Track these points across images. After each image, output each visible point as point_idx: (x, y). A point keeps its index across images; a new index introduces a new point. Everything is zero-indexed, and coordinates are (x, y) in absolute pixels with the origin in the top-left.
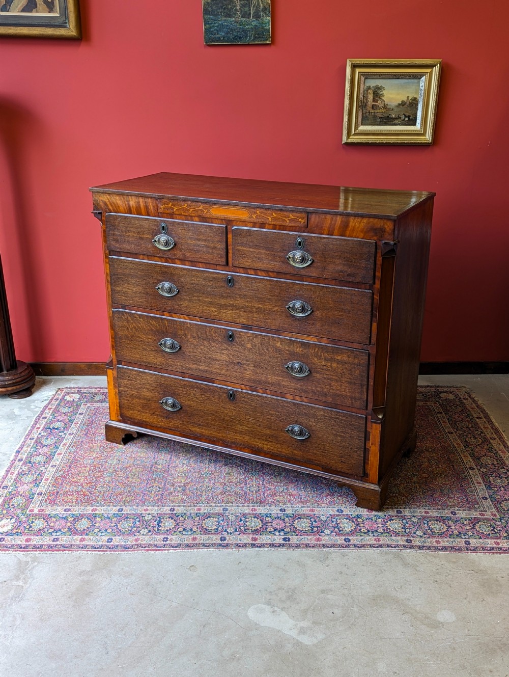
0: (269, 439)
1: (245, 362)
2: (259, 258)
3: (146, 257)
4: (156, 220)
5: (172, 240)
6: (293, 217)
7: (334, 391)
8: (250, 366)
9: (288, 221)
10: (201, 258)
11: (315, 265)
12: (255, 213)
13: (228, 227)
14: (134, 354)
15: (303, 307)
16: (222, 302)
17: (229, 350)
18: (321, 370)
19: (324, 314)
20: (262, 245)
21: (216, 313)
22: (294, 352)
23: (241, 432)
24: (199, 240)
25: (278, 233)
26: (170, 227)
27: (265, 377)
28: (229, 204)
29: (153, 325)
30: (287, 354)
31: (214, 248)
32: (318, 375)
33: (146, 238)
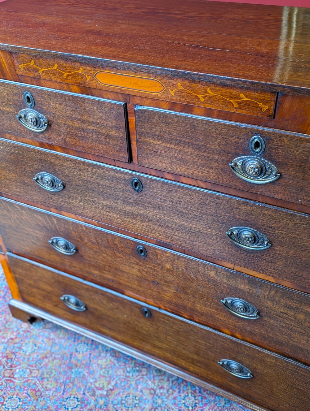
0: (196, 364)
1: (163, 282)
2: (182, 160)
3: (13, 138)
4: (15, 86)
5: (44, 120)
6: (246, 99)
7: (295, 343)
8: (171, 288)
9: (236, 105)
10: (90, 148)
11: (283, 182)
12: (174, 86)
13: (129, 105)
14: (24, 246)
15: (255, 238)
16: (128, 208)
17: (140, 265)
18: (278, 317)
19: (291, 252)
20: (187, 140)
21: (119, 221)
22: (237, 288)
23: (160, 348)
24: (84, 122)
25: (216, 123)
26: (38, 99)
27: (192, 305)
28: (126, 68)
29: (39, 220)
30: (224, 287)
31: (108, 136)
32: (272, 321)
33: (7, 111)
